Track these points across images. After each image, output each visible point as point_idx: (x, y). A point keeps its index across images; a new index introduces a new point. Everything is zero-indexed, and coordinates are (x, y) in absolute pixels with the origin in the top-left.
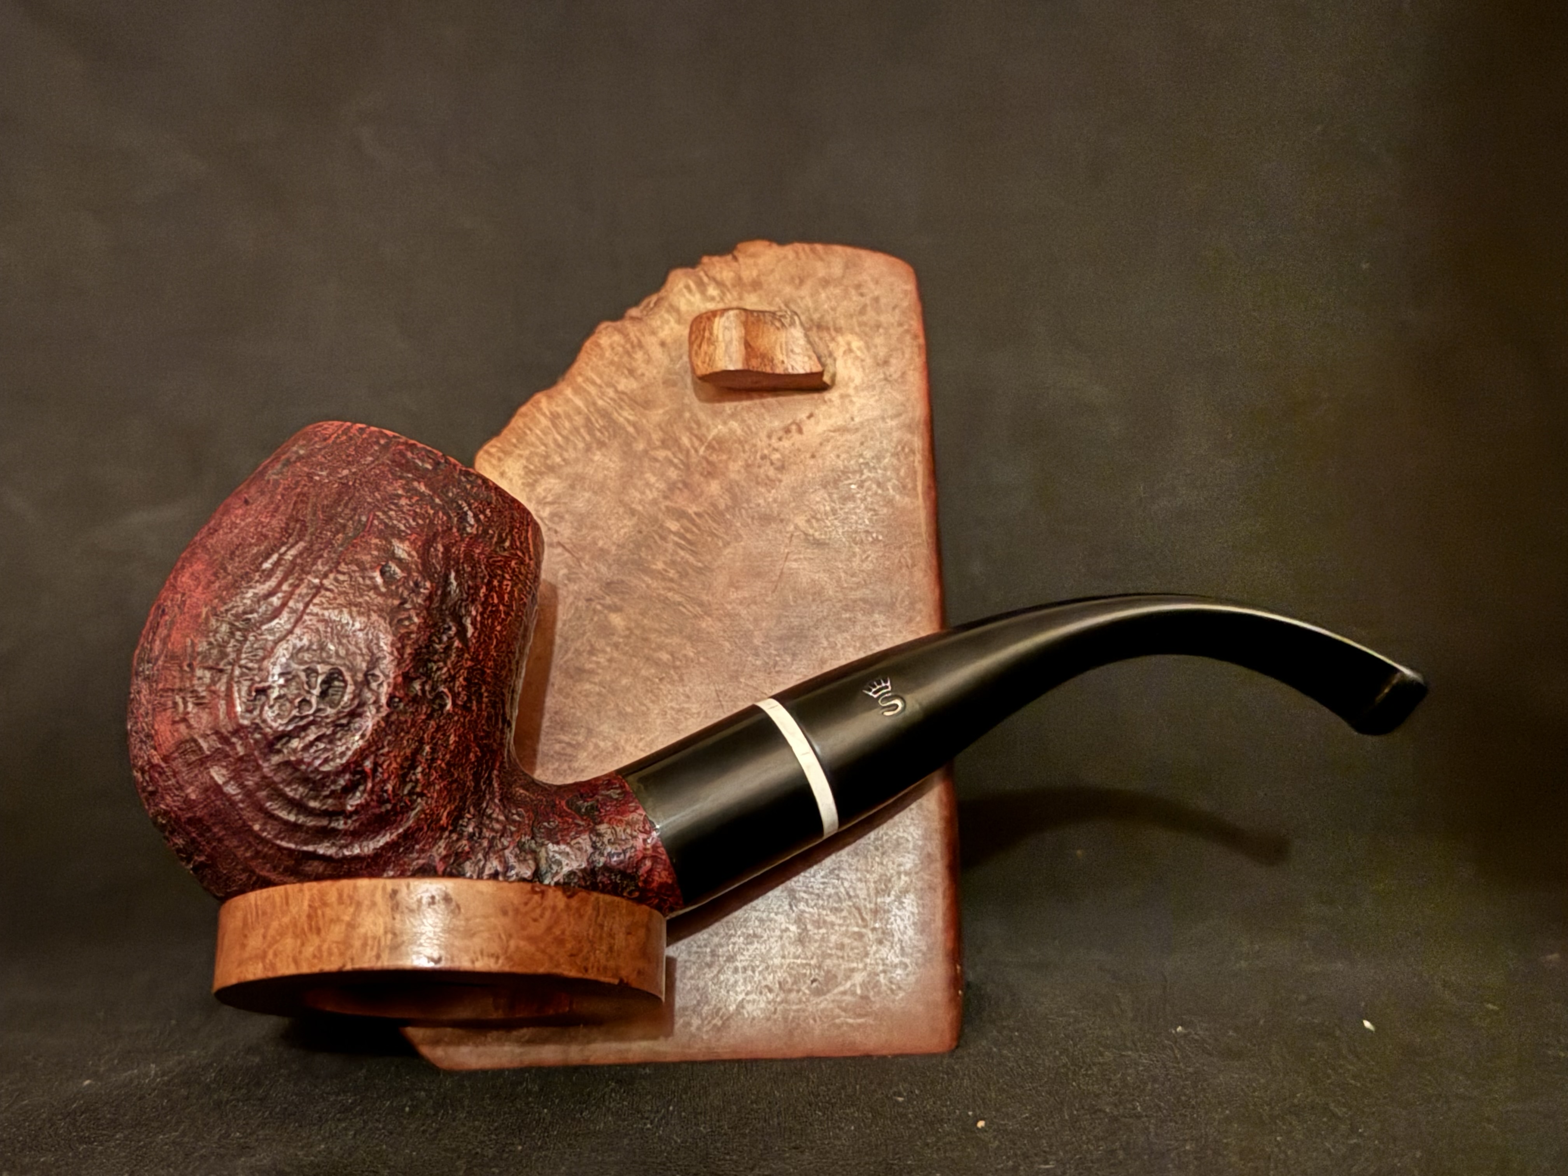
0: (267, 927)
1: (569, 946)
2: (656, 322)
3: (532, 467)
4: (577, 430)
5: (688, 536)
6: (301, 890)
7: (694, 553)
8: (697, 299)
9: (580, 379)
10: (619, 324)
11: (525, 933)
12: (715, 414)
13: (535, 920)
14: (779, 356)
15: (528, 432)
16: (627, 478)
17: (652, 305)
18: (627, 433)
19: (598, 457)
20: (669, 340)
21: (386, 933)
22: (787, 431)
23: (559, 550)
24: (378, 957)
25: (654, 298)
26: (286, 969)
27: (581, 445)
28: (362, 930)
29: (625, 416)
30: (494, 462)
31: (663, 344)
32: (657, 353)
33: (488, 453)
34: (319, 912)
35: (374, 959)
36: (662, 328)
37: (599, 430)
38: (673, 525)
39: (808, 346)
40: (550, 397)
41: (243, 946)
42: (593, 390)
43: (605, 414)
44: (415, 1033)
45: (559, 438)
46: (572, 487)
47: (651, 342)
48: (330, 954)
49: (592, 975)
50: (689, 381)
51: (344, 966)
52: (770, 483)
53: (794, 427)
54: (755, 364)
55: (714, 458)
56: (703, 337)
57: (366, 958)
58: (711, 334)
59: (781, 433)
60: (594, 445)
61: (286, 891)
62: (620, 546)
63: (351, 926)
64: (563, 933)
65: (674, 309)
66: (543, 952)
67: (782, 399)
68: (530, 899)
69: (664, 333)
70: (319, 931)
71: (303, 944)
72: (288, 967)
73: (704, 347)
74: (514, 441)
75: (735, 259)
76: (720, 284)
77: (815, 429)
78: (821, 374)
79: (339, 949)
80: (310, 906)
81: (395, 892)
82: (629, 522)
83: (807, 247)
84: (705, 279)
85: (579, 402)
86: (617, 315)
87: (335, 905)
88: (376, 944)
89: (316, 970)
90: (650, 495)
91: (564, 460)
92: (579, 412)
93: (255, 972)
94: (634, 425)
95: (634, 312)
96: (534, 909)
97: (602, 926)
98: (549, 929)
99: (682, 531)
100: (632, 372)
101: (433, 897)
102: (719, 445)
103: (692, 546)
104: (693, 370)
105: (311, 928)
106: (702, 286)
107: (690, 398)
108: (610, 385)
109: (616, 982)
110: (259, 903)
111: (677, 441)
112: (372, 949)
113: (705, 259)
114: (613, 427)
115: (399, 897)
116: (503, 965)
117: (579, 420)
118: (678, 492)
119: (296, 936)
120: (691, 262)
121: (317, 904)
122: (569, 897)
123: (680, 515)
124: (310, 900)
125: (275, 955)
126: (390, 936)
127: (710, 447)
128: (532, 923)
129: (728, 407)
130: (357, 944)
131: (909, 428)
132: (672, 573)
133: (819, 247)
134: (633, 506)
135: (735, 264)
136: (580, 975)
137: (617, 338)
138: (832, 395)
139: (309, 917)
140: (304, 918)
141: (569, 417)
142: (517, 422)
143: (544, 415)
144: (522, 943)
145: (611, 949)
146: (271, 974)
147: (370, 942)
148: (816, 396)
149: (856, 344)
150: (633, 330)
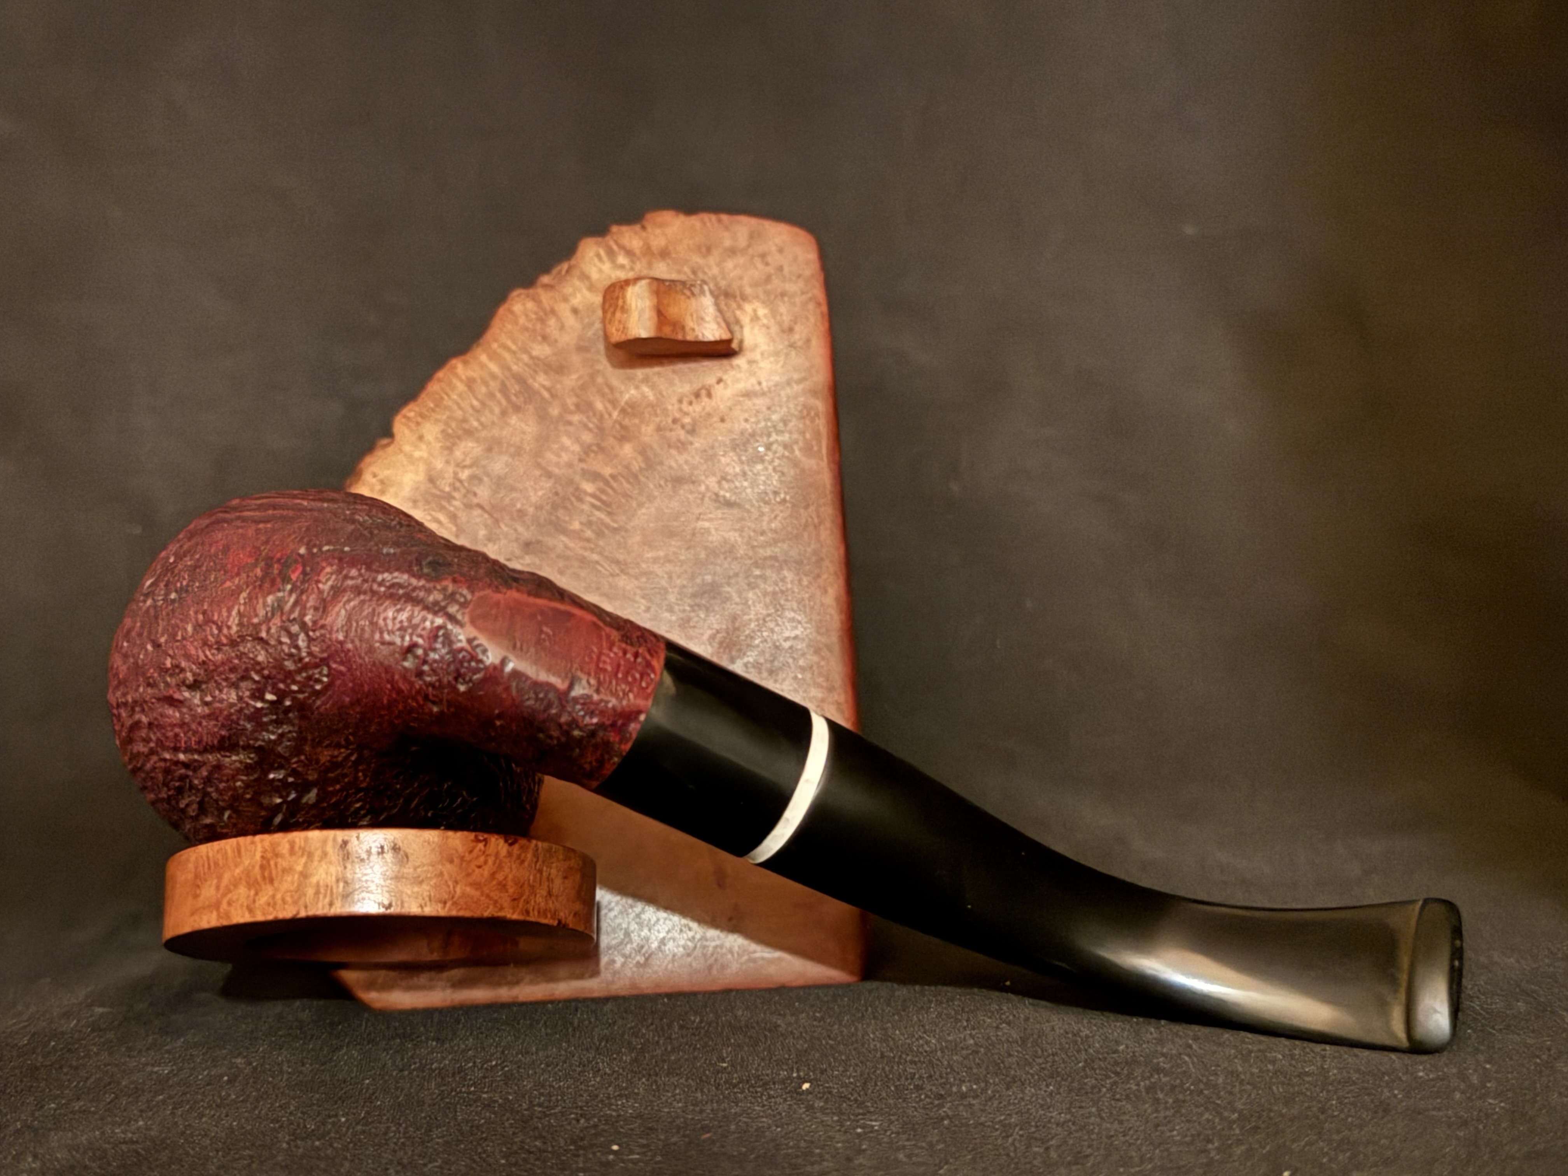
0: (220, 878)
1: (511, 891)
2: (568, 290)
3: (450, 431)
4: (491, 395)
5: (604, 497)
6: (253, 843)
7: (610, 514)
8: (607, 267)
9: (495, 346)
10: (531, 291)
11: (470, 880)
12: (630, 379)
13: (479, 867)
14: (690, 323)
15: (446, 397)
16: (543, 441)
17: (564, 272)
18: (543, 398)
19: (514, 420)
20: (581, 307)
21: (338, 881)
22: (697, 395)
23: (479, 511)
24: (331, 904)
25: (565, 266)
26: (241, 917)
27: (497, 410)
28: (314, 880)
29: (541, 380)
30: (413, 425)
31: (575, 311)
32: (570, 321)
33: (405, 417)
34: (272, 863)
35: (328, 907)
36: (574, 295)
37: (515, 395)
38: (589, 487)
39: (718, 314)
40: (465, 363)
41: (196, 896)
42: (507, 355)
43: (520, 379)
44: (350, 977)
45: (475, 403)
46: (489, 450)
47: (564, 310)
48: (284, 901)
49: (532, 919)
50: (601, 346)
51: (298, 913)
52: (682, 446)
53: (703, 392)
54: (667, 332)
55: (626, 422)
56: (617, 306)
57: (320, 905)
58: (624, 302)
59: (693, 398)
60: (510, 410)
61: (238, 844)
62: (539, 508)
63: (304, 875)
64: (505, 878)
65: (585, 277)
66: (488, 896)
67: (693, 365)
68: (474, 848)
69: (577, 301)
70: (271, 881)
71: (256, 894)
72: (243, 916)
73: (618, 314)
74: (432, 405)
75: (644, 228)
76: (629, 253)
77: (724, 394)
78: (729, 341)
79: (292, 896)
80: (263, 857)
81: (345, 843)
82: (549, 484)
83: (713, 217)
84: (615, 248)
85: (494, 367)
86: (529, 282)
87: (287, 855)
88: (329, 892)
89: (270, 917)
90: (565, 457)
91: (481, 424)
92: (493, 376)
93: (209, 921)
94: (548, 390)
95: (545, 279)
96: (477, 857)
97: (540, 871)
98: (493, 875)
99: (598, 493)
100: (545, 338)
101: (382, 847)
102: (631, 410)
103: (606, 506)
104: (606, 337)
105: (264, 878)
106: (611, 254)
107: (604, 364)
108: (525, 350)
109: (555, 923)
110: (211, 855)
111: (590, 405)
112: (325, 896)
113: (615, 229)
114: (528, 393)
115: (349, 846)
116: (450, 910)
117: (494, 385)
118: (592, 455)
119: (249, 886)
120: (600, 230)
121: (269, 855)
122: (511, 845)
123: (595, 476)
124: (262, 852)
125: (229, 904)
126: (341, 885)
127: (623, 411)
128: (477, 871)
129: (640, 373)
130: (310, 892)
131: (814, 393)
132: (589, 533)
133: (725, 217)
134: (550, 469)
135: (644, 234)
136: (521, 918)
137: (530, 305)
138: (739, 361)
139: (262, 867)
140: (257, 869)
141: (486, 384)
142: (433, 387)
143: (461, 380)
144: (468, 889)
145: (550, 894)
146: (225, 923)
147: (322, 890)
148: (725, 362)
149: (762, 311)
150: (545, 297)
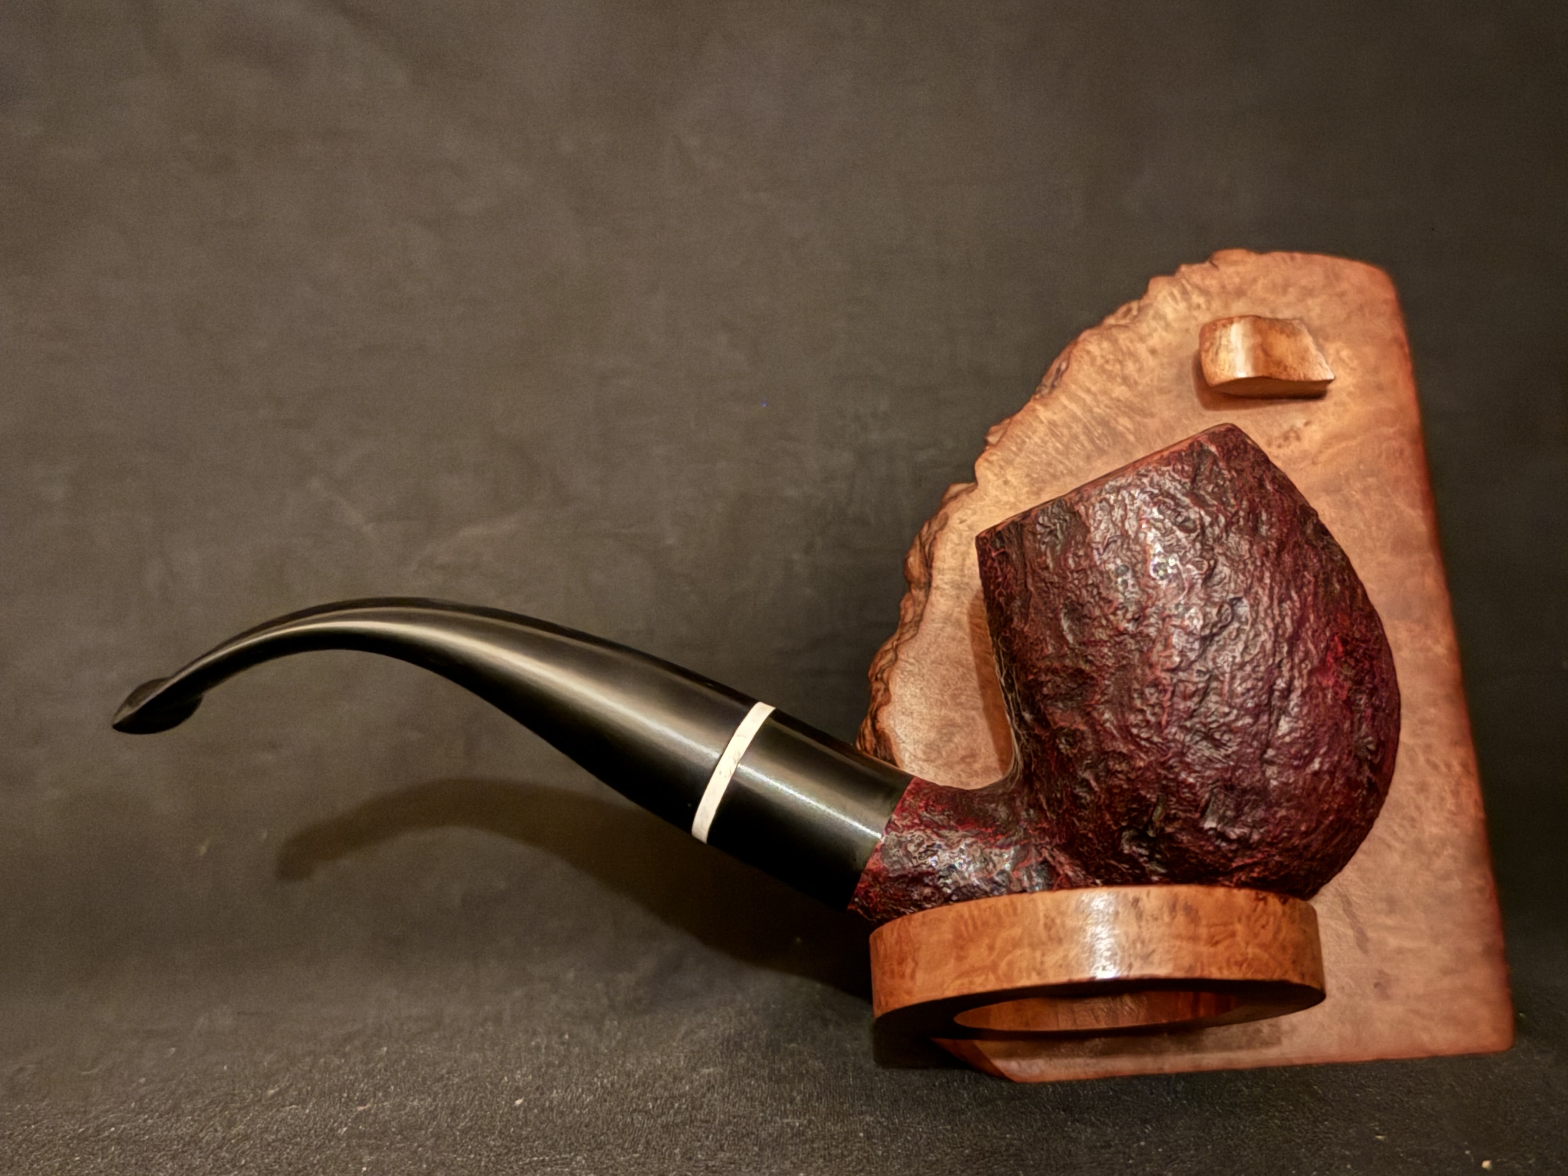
0: (992, 938)
1: (1290, 952)
2: (1144, 328)
3: (1035, 476)
4: (1075, 438)
8: (1183, 307)
9: (1074, 387)
10: (1102, 332)
11: (1258, 940)
13: (1264, 927)
14: (1294, 363)
15: (1027, 440)
17: (1134, 312)
18: (1127, 441)
20: (1158, 347)
22: (1286, 437)
25: (1136, 305)
27: (1080, 453)
29: (1124, 424)
30: (996, 469)
31: (1153, 352)
32: (1150, 362)
33: (987, 461)
34: (1058, 922)
36: (1150, 335)
37: (1099, 439)
39: (1320, 354)
40: (1045, 405)
42: (1088, 397)
43: (1103, 422)
45: (1059, 446)
47: (1141, 350)
50: (1191, 389)
51: (1095, 975)
53: (1292, 435)
58: (1225, 341)
59: (1281, 441)
60: (1097, 453)
64: (1284, 940)
65: (1159, 316)
66: (1274, 958)
67: (1279, 407)
68: (1257, 906)
69: (1154, 341)
70: (1060, 941)
71: (1043, 955)
72: (1029, 977)
74: (1014, 449)
75: (1215, 267)
76: (1204, 292)
77: (1312, 437)
79: (1086, 958)
83: (1286, 256)
84: (1189, 287)
85: (1075, 409)
89: (1064, 980)
91: (1069, 468)
92: (1075, 418)
94: (1133, 433)
95: (1113, 320)
96: (1260, 917)
98: (1275, 936)
100: (1124, 379)
101: (1173, 905)
104: (1199, 379)
105: (1050, 938)
106: (1185, 293)
108: (1105, 392)
110: (975, 913)
113: (1184, 268)
114: (1112, 435)
116: (1246, 972)
117: (1077, 428)
119: (1033, 947)
120: (1170, 271)
122: (1283, 904)
124: (1044, 910)
125: (1010, 965)
126: (1139, 945)
128: (1262, 931)
133: (1298, 256)
135: (1216, 274)
137: (1105, 345)
138: (1328, 403)
139: (1047, 927)
140: (1041, 928)
141: (1069, 427)
143: (1042, 423)
144: (1258, 951)
146: (1006, 985)
148: (1313, 405)
149: (1345, 353)
150: (1123, 338)
